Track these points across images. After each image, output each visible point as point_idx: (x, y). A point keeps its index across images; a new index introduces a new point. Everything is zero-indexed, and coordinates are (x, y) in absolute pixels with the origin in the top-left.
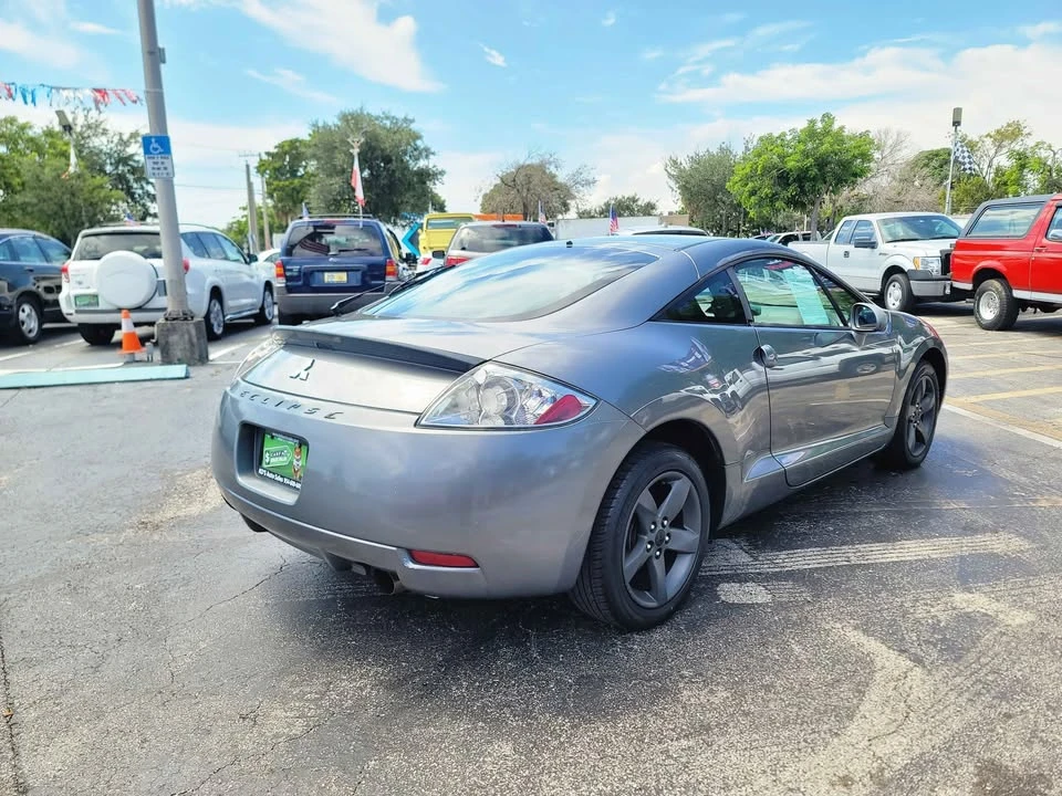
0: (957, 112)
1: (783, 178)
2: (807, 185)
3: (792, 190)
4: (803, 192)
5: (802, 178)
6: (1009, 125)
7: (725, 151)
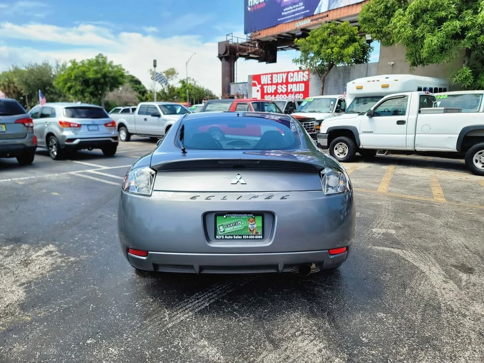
0: (155, 61)
1: (86, 82)
2: (99, 87)
3: (91, 89)
4: (97, 90)
5: (96, 82)
6: (171, 69)
7: (46, 65)
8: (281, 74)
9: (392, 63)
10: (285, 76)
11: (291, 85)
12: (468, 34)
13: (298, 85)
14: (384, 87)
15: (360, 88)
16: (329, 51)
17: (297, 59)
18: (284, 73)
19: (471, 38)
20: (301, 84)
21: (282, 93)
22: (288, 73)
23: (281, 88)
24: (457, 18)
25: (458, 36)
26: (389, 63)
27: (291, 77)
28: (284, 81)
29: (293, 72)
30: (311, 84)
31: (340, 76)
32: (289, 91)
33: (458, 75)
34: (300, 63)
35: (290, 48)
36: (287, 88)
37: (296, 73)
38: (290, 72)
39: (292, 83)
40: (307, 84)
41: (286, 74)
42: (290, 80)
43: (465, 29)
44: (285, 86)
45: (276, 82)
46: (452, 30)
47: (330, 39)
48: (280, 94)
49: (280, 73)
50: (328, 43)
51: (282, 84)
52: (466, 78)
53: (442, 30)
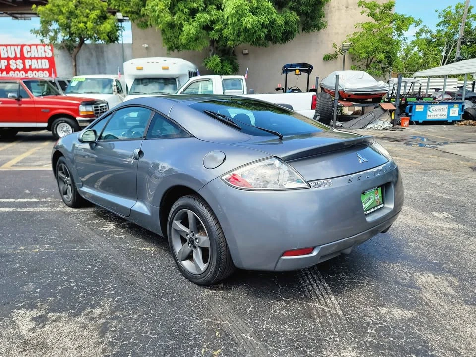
8: (12, 47)
9: (146, 45)
10: (18, 50)
11: (30, 61)
12: (215, 27)
13: (39, 60)
14: (164, 69)
15: (140, 69)
16: (82, 25)
17: (36, 29)
18: (17, 45)
19: (217, 31)
20: (43, 61)
21: (17, 70)
22: (22, 46)
23: (16, 63)
24: (204, 10)
25: (207, 28)
26: (143, 45)
27: (28, 52)
28: (19, 55)
29: (30, 46)
30: (57, 60)
31: (92, 54)
32: (27, 67)
33: (210, 61)
34: (41, 34)
35: (5, 15)
36: (24, 64)
37: (34, 47)
38: (25, 45)
39: (31, 58)
40: (51, 61)
41: (19, 47)
42: (26, 55)
43: (213, 22)
44: (21, 61)
45: (6, 56)
46: (204, 22)
47: (78, 12)
48: (14, 71)
49: (10, 45)
50: (77, 17)
51: (16, 58)
52: (217, 65)
53: (195, 20)
